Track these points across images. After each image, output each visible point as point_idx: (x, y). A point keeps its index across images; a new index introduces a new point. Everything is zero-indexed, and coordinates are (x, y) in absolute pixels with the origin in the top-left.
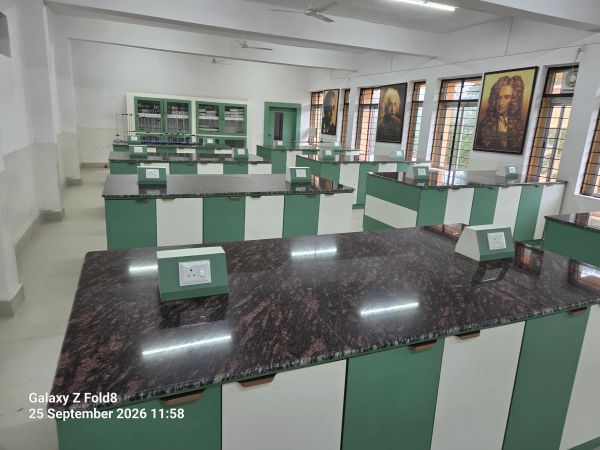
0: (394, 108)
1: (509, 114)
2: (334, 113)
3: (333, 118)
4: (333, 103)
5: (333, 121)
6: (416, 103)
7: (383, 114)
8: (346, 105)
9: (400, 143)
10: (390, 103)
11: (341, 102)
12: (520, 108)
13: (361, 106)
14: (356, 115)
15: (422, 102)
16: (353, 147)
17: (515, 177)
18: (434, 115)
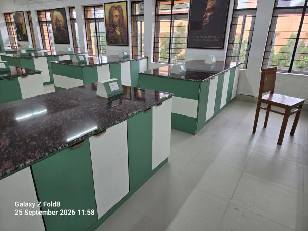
0: (61, 23)
1: (119, 26)
2: (23, 27)
3: (24, 30)
4: (21, 20)
5: (24, 32)
6: (73, 20)
7: (55, 27)
8: (30, 21)
9: (69, 43)
10: (57, 20)
11: (26, 20)
12: (123, 22)
13: (41, 22)
14: (38, 27)
15: (76, 19)
16: (42, 48)
17: (127, 57)
18: (84, 27)
